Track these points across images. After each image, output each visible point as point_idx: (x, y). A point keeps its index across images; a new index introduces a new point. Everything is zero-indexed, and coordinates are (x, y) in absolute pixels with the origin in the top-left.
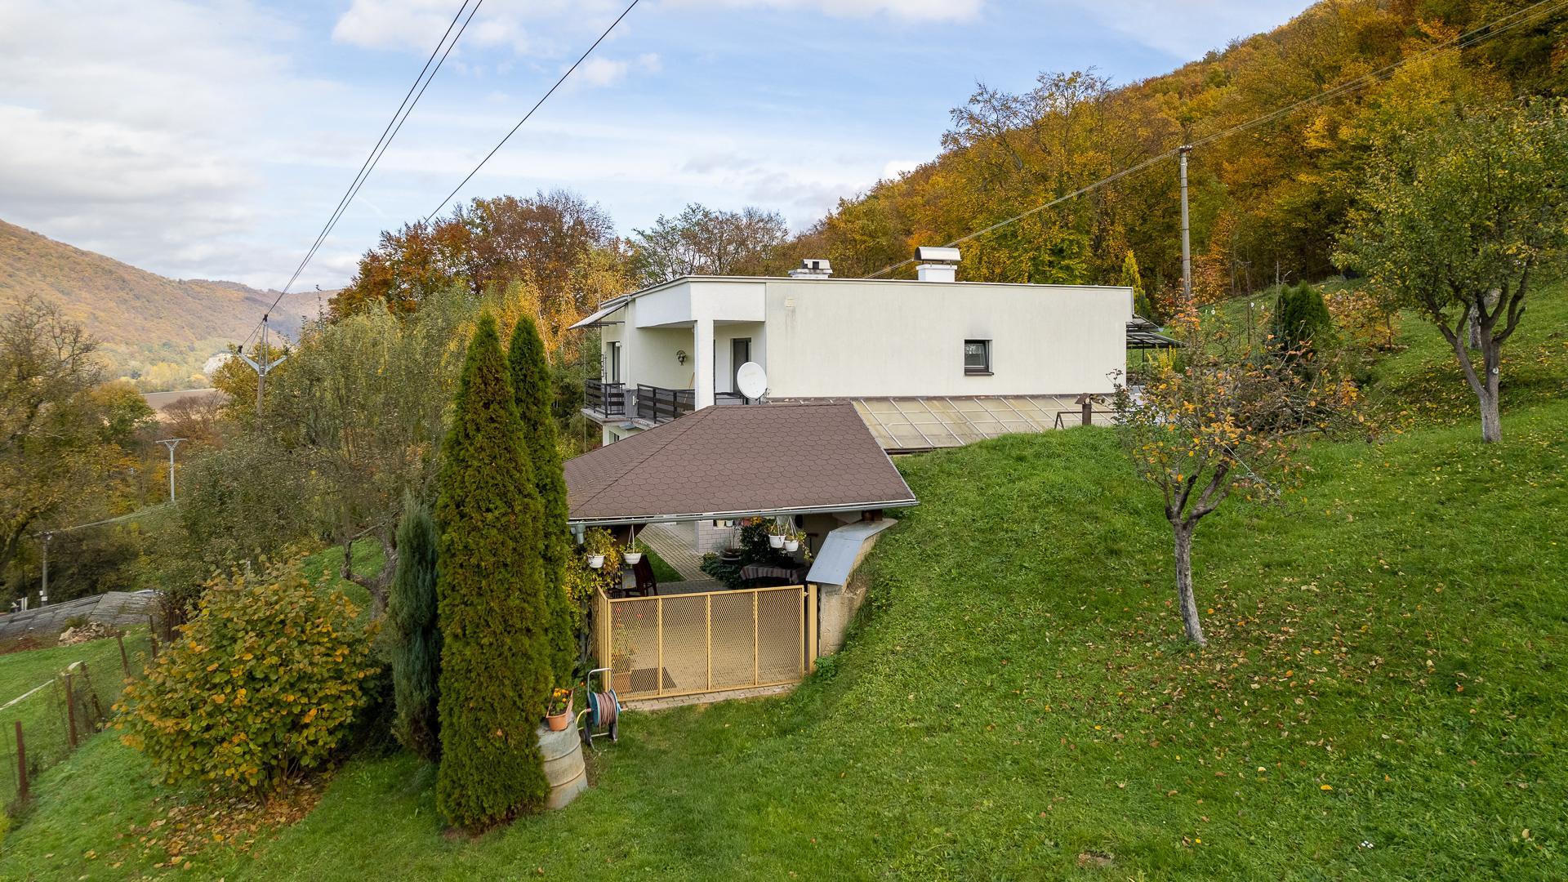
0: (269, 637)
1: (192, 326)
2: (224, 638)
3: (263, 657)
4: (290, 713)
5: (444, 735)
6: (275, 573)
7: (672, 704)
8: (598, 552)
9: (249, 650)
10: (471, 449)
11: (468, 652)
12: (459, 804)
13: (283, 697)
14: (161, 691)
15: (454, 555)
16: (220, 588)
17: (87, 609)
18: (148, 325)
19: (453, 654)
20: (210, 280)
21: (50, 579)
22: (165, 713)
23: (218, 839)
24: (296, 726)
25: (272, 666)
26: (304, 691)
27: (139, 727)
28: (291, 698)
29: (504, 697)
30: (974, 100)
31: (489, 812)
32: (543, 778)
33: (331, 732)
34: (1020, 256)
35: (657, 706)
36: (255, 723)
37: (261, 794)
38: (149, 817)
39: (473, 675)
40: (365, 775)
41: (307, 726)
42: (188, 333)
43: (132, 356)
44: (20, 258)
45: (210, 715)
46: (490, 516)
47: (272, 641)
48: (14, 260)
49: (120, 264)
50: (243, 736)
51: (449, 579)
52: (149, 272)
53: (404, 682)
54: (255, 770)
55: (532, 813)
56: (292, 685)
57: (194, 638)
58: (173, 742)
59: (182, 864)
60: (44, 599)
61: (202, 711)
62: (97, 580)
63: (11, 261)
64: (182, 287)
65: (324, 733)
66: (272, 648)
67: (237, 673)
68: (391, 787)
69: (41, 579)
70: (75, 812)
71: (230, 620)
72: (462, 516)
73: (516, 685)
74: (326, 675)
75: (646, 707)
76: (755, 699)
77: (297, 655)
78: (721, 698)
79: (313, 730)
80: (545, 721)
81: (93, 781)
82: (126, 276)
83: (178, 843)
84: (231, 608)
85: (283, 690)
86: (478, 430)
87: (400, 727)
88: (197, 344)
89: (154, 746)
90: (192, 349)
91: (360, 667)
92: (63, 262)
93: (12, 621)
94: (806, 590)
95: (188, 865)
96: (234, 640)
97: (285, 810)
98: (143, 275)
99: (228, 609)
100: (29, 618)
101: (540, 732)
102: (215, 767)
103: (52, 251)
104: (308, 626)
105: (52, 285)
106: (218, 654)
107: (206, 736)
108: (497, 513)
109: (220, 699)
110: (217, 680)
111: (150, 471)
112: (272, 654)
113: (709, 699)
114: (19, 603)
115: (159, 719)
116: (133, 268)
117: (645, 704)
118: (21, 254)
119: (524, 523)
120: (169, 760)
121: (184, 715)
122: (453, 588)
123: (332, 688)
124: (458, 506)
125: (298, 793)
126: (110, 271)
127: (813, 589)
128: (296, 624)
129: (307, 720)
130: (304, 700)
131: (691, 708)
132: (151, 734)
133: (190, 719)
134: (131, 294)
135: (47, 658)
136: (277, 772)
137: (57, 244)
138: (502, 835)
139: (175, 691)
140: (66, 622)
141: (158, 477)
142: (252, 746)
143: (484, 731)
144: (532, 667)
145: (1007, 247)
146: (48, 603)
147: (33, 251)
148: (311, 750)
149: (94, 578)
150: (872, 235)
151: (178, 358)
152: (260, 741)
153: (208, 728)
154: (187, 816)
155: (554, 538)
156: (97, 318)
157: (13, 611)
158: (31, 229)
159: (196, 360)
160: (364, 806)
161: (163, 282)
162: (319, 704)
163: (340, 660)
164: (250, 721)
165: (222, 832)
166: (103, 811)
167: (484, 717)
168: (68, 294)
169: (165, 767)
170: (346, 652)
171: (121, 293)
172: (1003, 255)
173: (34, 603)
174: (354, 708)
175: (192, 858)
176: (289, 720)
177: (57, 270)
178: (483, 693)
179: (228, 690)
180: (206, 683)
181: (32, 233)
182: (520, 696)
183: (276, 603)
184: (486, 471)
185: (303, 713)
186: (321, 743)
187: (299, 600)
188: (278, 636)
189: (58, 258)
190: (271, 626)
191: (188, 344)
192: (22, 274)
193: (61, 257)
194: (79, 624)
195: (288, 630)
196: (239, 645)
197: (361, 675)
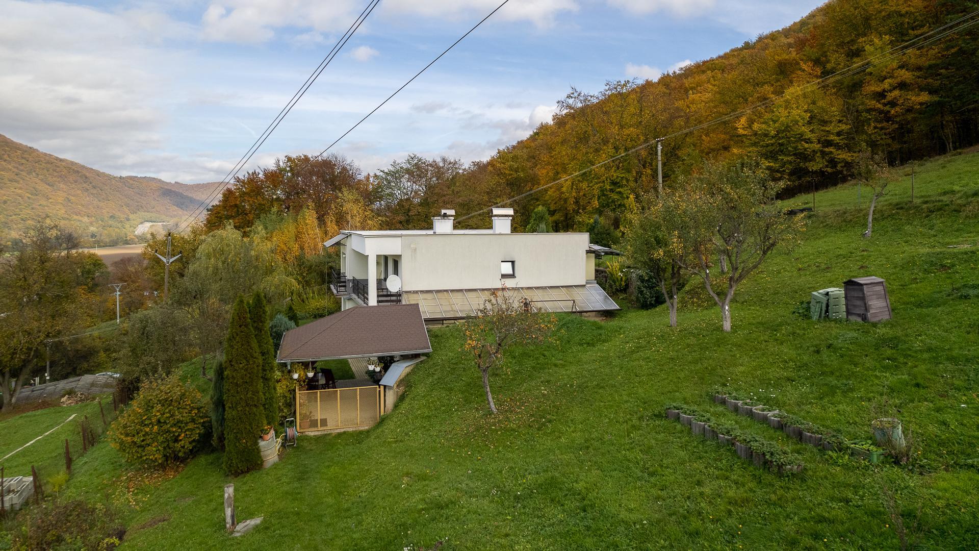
0: (166, 406)
1: (128, 205)
2: (149, 406)
3: (164, 414)
4: (174, 435)
5: (226, 442)
6: (169, 381)
7: (323, 433)
8: (296, 372)
9: (158, 411)
10: (235, 342)
11: (234, 413)
12: (230, 466)
13: (171, 429)
14: (125, 427)
15: (229, 379)
16: (147, 387)
17: (73, 385)
18: (101, 204)
19: (229, 414)
20: (139, 176)
21: (51, 367)
22: (127, 435)
23: (147, 483)
24: (176, 440)
25: (167, 417)
26: (180, 427)
27: (117, 440)
28: (174, 430)
29: (246, 428)
30: (569, 97)
31: (241, 468)
32: (260, 457)
33: (190, 443)
34: (594, 185)
35: (317, 433)
36: (161, 439)
37: (163, 467)
38: (120, 476)
39: (235, 421)
40: (202, 459)
41: (181, 440)
42: (126, 209)
43: (91, 223)
44: (23, 164)
45: (144, 436)
46: (241, 366)
47: (167, 408)
48: (19, 165)
49: (83, 167)
50: (156, 444)
51: (227, 387)
52: (101, 171)
53: (215, 423)
54: (161, 456)
55: (256, 469)
56: (175, 425)
57: (138, 407)
58: (130, 446)
59: (134, 491)
60: (48, 378)
61: (141, 434)
62: (77, 367)
63: (17, 165)
64: (122, 180)
65: (187, 443)
66: (167, 411)
67: (154, 420)
68: (212, 463)
69: (46, 366)
70: (91, 474)
71: (151, 400)
72: (232, 365)
73: (250, 424)
74: (188, 421)
75: (312, 434)
76: (356, 431)
77: (177, 413)
78: (342, 430)
79: (183, 442)
80: (261, 437)
81: (96, 464)
82: (87, 174)
83: (132, 484)
84: (152, 395)
85: (171, 426)
86: (237, 335)
87: (215, 441)
88: (131, 216)
89: (123, 447)
90: (128, 220)
91: (202, 417)
92: (49, 166)
93: (33, 391)
94: (380, 388)
95: (136, 491)
96: (153, 407)
97: (173, 473)
98: (98, 174)
99: (150, 395)
100: (42, 389)
101: (259, 441)
102: (146, 455)
103: (42, 159)
104: (182, 401)
105: (42, 180)
106: (147, 412)
107: (143, 443)
108: (243, 365)
109: (147, 430)
110: (146, 423)
111: (106, 301)
112: (167, 413)
113: (338, 431)
114: (34, 381)
115: (125, 437)
116: (92, 169)
117: (312, 433)
118: (23, 161)
119: (253, 368)
120: (128, 453)
121: (134, 436)
122: (229, 391)
123: (191, 426)
124: (230, 362)
125: (178, 467)
126: (78, 172)
127: (382, 388)
128: (176, 401)
129: (180, 438)
130: (180, 430)
131: (329, 434)
132: (122, 443)
133: (136, 437)
134: (91, 185)
135: (59, 412)
136: (170, 459)
137: (45, 154)
138: (245, 476)
139: (131, 427)
140: (63, 392)
141: (109, 305)
142: (159, 448)
143: (239, 440)
144: (257, 418)
145: (587, 180)
146: (50, 381)
147: (30, 159)
148: (182, 450)
149: (75, 366)
150: (517, 171)
151: (119, 225)
152: (163, 446)
153: (143, 441)
154: (135, 476)
155: (268, 371)
156: (69, 201)
157: (31, 385)
158: (29, 145)
159: (131, 227)
160: (201, 470)
161: (110, 178)
162: (185, 432)
163: (194, 415)
164: (159, 438)
165: (149, 481)
166: (102, 474)
167: (239, 435)
168: (52, 186)
169: (127, 455)
170: (196, 412)
171: (85, 185)
172: (584, 185)
173: (43, 381)
174: (199, 434)
175: (137, 489)
176: (174, 438)
177: (45, 171)
178: (239, 427)
179: (150, 426)
180: (142, 423)
181: (30, 148)
182: (252, 428)
183: (169, 392)
184: (239, 350)
185: (179, 435)
186: (186, 447)
187: (177, 391)
188: (170, 406)
189: (46, 163)
190: (167, 402)
191: (126, 216)
192: (24, 173)
193: (48, 163)
194: (70, 393)
195: (173, 403)
196: (154, 410)
197: (202, 421)
